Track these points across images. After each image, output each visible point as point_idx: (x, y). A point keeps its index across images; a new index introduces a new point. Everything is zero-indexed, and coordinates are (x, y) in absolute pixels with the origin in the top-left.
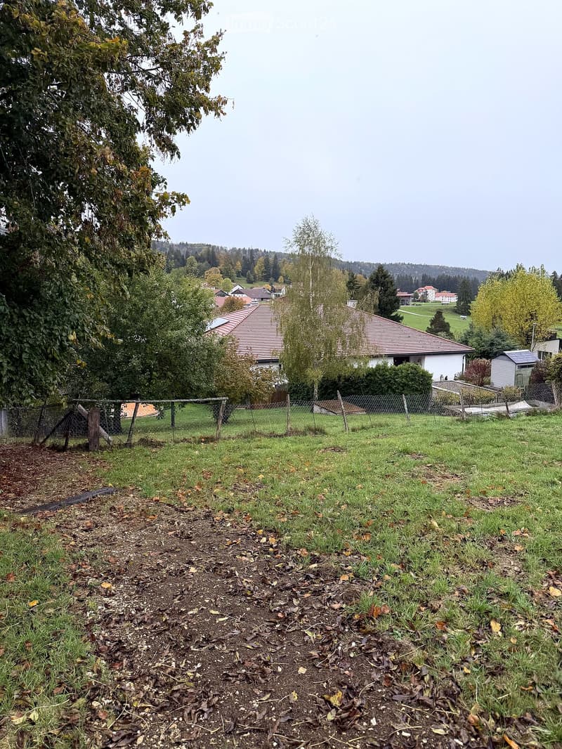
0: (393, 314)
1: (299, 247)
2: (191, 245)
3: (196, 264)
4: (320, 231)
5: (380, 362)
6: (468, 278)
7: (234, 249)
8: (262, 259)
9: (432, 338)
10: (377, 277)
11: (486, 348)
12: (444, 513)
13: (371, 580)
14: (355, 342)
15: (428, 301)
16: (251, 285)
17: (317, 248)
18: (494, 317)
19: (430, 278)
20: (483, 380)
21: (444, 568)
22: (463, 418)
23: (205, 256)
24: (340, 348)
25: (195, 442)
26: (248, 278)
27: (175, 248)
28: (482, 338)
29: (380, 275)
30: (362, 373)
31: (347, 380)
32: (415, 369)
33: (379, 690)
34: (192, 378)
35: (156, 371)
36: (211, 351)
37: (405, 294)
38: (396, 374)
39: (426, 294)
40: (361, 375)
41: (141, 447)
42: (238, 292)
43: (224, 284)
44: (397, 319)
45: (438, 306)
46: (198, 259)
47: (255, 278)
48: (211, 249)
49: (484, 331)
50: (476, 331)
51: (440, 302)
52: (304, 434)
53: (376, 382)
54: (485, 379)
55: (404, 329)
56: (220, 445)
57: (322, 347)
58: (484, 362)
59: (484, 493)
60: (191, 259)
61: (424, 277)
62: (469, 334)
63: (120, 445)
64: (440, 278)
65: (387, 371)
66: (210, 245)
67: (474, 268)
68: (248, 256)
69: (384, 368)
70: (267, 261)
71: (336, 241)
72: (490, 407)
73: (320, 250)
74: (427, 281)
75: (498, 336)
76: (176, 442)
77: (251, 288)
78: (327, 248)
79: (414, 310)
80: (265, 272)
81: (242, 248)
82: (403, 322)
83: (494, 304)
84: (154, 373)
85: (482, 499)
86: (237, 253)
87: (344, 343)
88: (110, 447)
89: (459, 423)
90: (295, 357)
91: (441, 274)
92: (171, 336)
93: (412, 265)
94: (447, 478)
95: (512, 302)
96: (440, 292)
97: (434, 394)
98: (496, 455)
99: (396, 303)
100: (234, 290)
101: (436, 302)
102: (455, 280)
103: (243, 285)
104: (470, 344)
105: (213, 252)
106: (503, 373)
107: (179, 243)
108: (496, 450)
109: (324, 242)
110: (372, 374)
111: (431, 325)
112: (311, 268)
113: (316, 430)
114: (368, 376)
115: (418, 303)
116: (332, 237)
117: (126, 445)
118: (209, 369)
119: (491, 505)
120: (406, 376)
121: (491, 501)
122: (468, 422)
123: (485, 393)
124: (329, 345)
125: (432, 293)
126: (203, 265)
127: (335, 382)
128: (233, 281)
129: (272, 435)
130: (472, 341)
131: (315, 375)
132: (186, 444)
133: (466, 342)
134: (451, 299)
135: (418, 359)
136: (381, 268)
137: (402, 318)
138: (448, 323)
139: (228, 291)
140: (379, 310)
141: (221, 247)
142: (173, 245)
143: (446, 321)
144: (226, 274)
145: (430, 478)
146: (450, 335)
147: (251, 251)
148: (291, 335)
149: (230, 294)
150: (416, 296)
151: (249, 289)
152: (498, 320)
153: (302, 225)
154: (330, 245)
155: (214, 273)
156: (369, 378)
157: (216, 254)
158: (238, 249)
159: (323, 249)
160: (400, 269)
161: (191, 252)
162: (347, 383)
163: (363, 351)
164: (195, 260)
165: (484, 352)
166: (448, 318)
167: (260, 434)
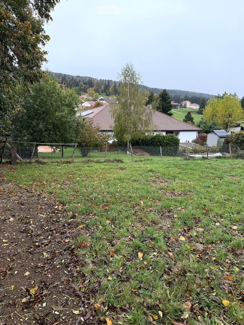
0: (169, 112)
1: (123, 77)
2: (82, 77)
3: (84, 86)
4: (134, 70)
5: (158, 133)
6: (205, 98)
7: (101, 80)
8: (113, 85)
9: (184, 124)
10: (163, 95)
11: (208, 129)
12: (149, 198)
13: (92, 228)
14: (147, 123)
15: (186, 108)
16: (108, 97)
17: (132, 78)
18: (213, 116)
19: (188, 97)
20: (203, 143)
21: (132, 224)
22: (187, 158)
23: (88, 82)
24: (140, 126)
25: (61, 163)
26: (107, 94)
27: (74, 78)
28: (207, 124)
29: (164, 94)
30: (149, 138)
31: (143, 140)
32: (173, 137)
33: (60, 287)
34: (68, 136)
35: (52, 131)
36: (78, 124)
37: (177, 104)
38: (164, 138)
39: (186, 104)
40: (149, 139)
41: (35, 164)
42: (102, 100)
43: (95, 96)
44: (170, 115)
45: (191, 110)
46: (85, 84)
47: (110, 93)
48: (90, 79)
49: (208, 122)
50: (204, 121)
51: (192, 108)
52: (113, 162)
53: (155, 142)
54: (204, 143)
55: (172, 119)
56: (72, 165)
57: (132, 125)
58: (205, 135)
59: (174, 190)
60: (81, 83)
61: (186, 97)
62: (201, 122)
63: (26, 162)
64: (192, 98)
65: (160, 137)
66: (90, 77)
67: (208, 93)
68: (107, 83)
69: (159, 136)
70: (115, 86)
71: (141, 75)
72: (204, 155)
73: (133, 79)
74: (187, 99)
75: (214, 124)
76: (52, 162)
77: (108, 98)
78: (136, 79)
79: (180, 111)
80: (114, 91)
81: (105, 79)
82: (173, 116)
83: (213, 109)
84: (51, 132)
85: (172, 193)
86: (102, 81)
87: (142, 123)
88: (21, 163)
89: (184, 160)
90: (119, 129)
91: (193, 95)
92: (58, 115)
93: (181, 91)
94: (162, 183)
95: (221, 109)
96: (192, 104)
97: (180, 148)
98: (191, 174)
99: (170, 107)
100: (100, 99)
101: (190, 108)
102: (199, 98)
103: (104, 96)
104: (201, 127)
105: (91, 81)
106: (212, 140)
107: (76, 76)
108: (191, 172)
109: (135, 76)
110: (154, 138)
111: (185, 118)
112: (129, 87)
113: (119, 160)
114: (152, 139)
115: (181, 108)
116: (139, 73)
117: (28, 163)
118: (77, 132)
119: (175, 195)
120: (168, 140)
121: (176, 194)
122: (188, 160)
123: (203, 148)
124: (135, 124)
125: (188, 104)
126: (87, 86)
127: (138, 141)
128: (100, 94)
129: (98, 162)
130: (202, 126)
131: (128, 137)
132: (56, 164)
133: (199, 126)
134: (196, 107)
135: (177, 133)
136: (165, 90)
137: (172, 114)
138: (193, 117)
139: (97, 99)
140: (162, 110)
141: (95, 79)
142: (73, 76)
143: (192, 116)
144: (96, 91)
145: (155, 182)
146: (193, 123)
147: (109, 81)
148: (118, 119)
149: (98, 100)
150: (181, 105)
151: (107, 98)
152: (215, 117)
153: (125, 67)
154: (138, 77)
155: (91, 90)
156: (152, 140)
157: (92, 81)
158: (103, 79)
159: (135, 79)
160: (175, 93)
161: (82, 80)
162: (143, 142)
163: (150, 128)
164: (83, 84)
165: (207, 131)
166: (193, 115)
167: (93, 161)
